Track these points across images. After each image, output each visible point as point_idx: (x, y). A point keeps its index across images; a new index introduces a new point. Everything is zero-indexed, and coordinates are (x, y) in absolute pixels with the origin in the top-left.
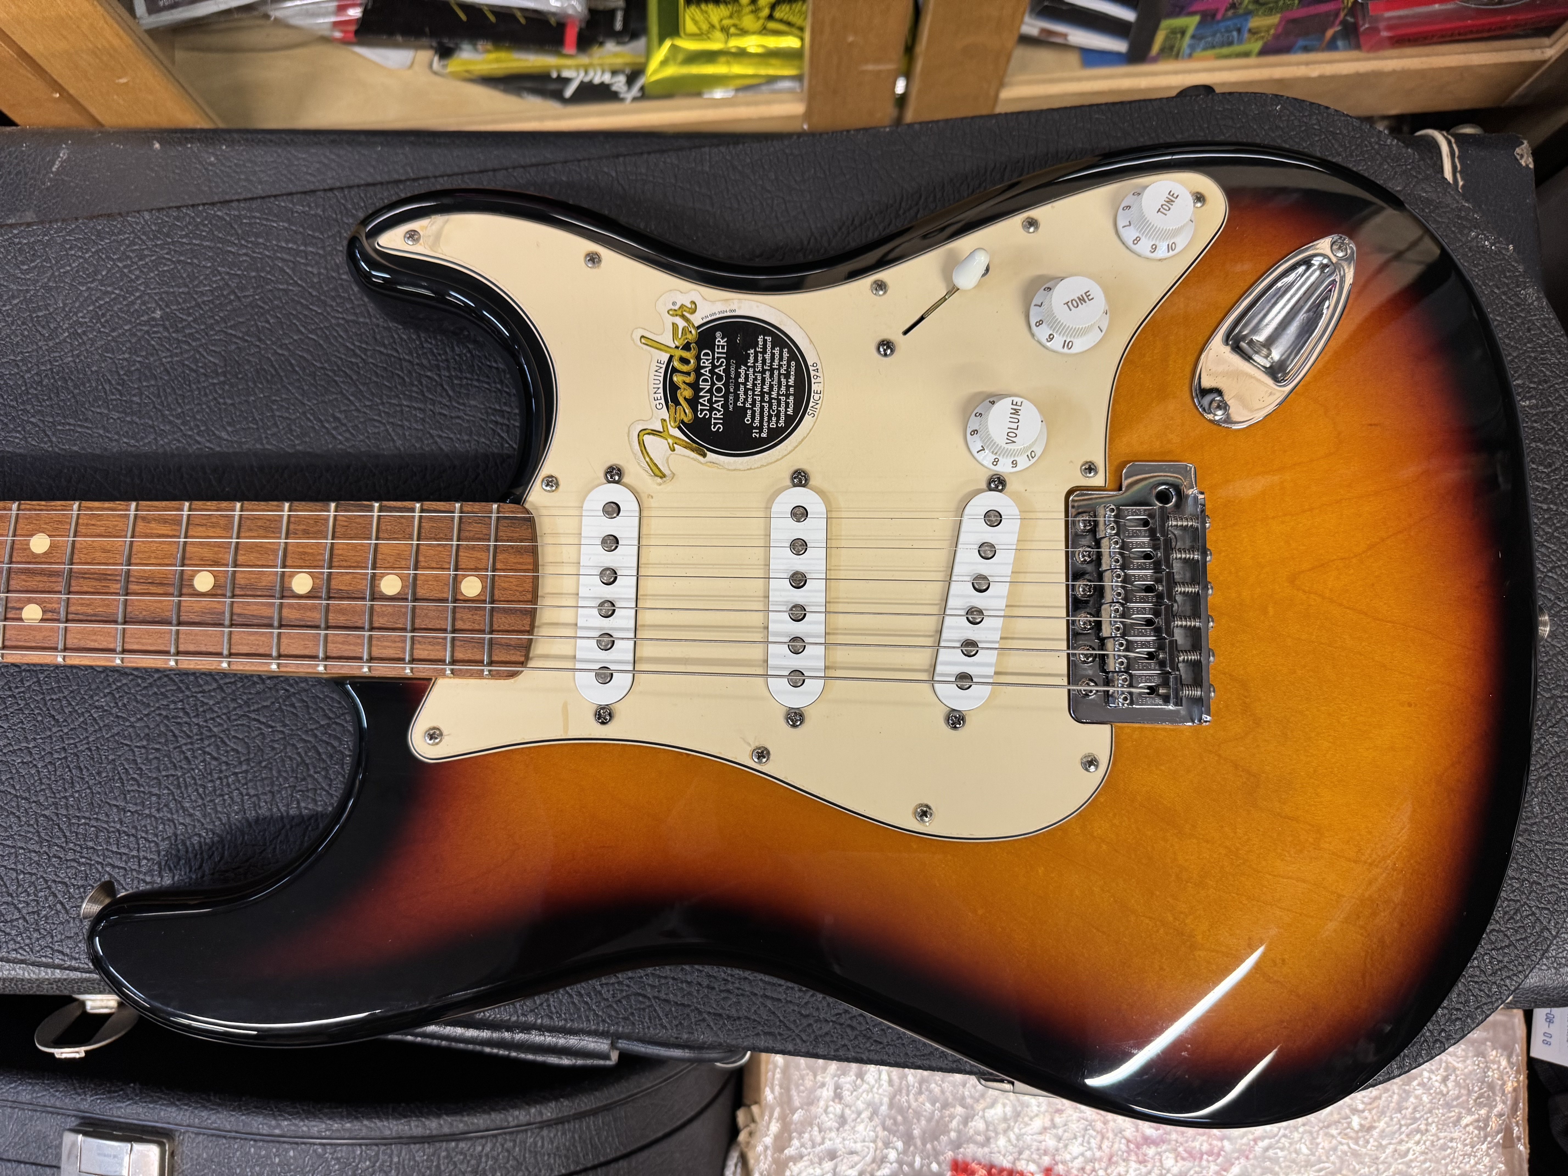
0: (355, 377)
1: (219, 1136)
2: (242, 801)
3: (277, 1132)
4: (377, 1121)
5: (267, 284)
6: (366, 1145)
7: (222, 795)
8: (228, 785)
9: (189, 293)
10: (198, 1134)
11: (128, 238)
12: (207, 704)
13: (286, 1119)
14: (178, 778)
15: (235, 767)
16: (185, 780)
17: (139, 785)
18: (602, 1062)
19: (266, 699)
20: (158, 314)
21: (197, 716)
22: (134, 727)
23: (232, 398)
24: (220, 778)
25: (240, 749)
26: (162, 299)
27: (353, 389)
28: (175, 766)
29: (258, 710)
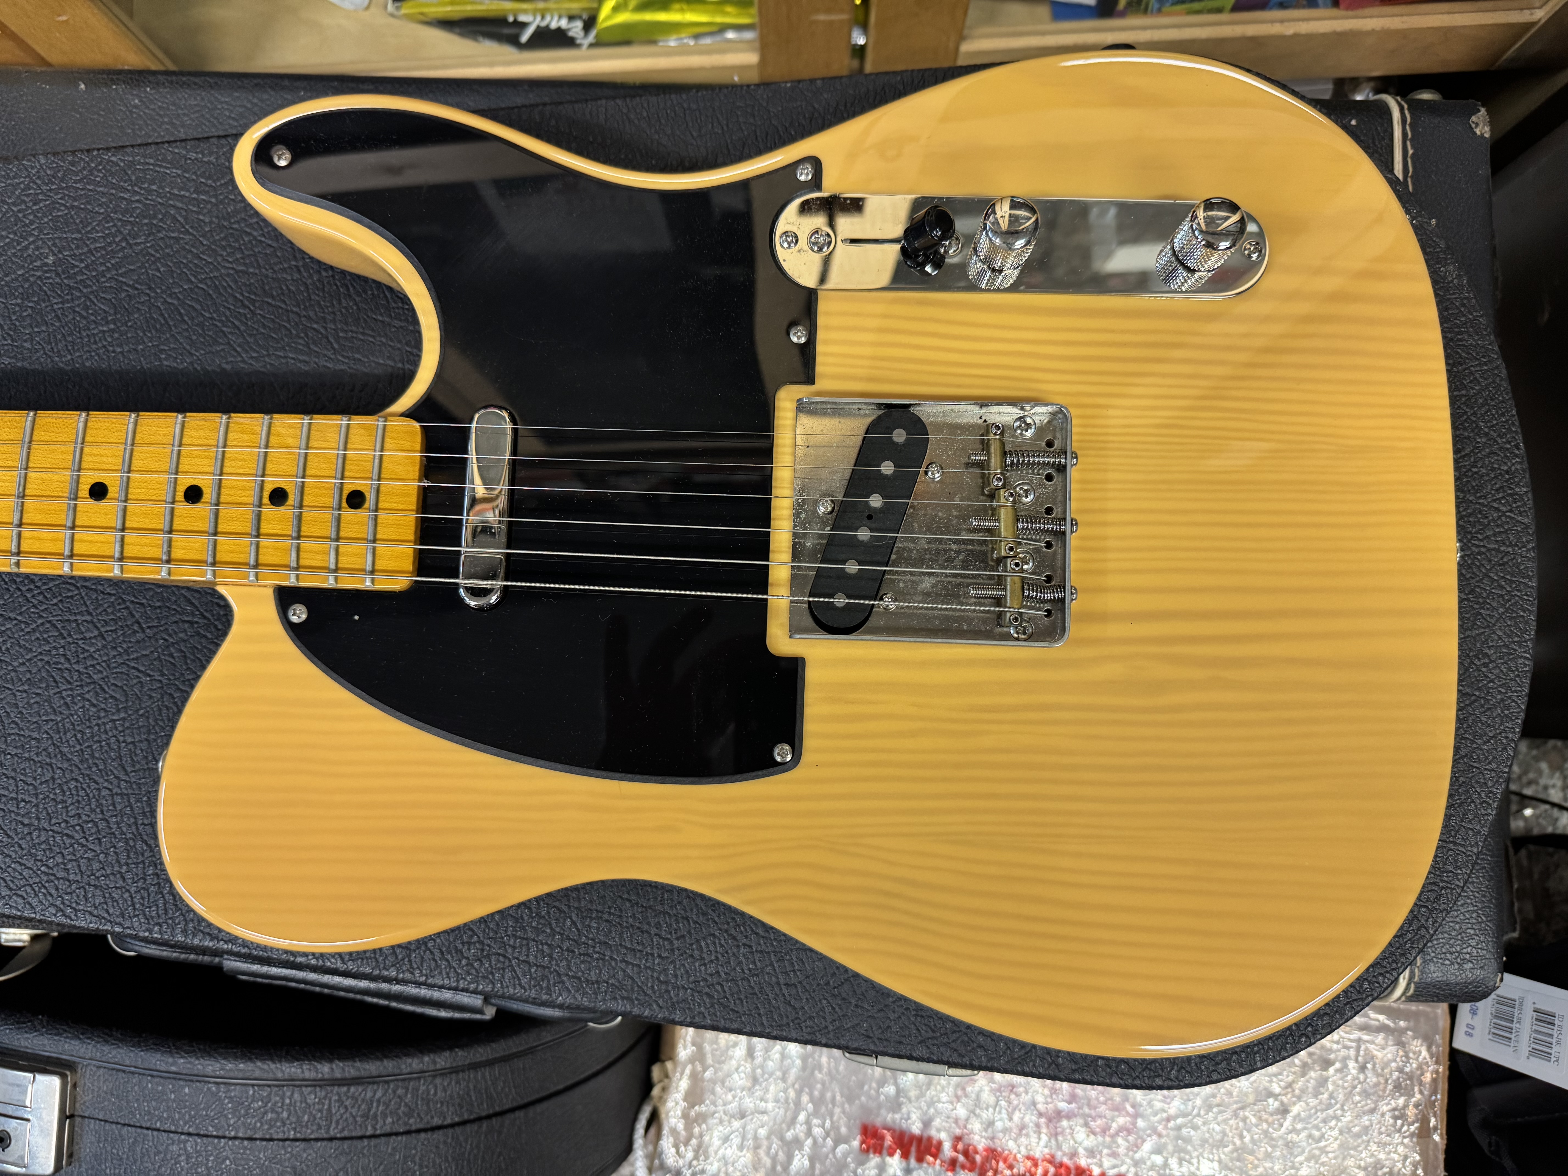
0: (242, 328)
1: (118, 1070)
2: (119, 747)
3: (173, 1069)
4: (270, 1063)
5: (159, 232)
6: (259, 1086)
7: (100, 742)
8: (106, 732)
9: (81, 239)
10: (99, 1067)
11: (23, 182)
12: (88, 651)
13: (182, 1057)
14: (57, 723)
15: (113, 714)
16: (63, 725)
17: (20, 729)
18: (478, 1016)
19: (145, 648)
20: (51, 260)
21: (78, 662)
22: (16, 671)
23: (120, 346)
24: (98, 725)
25: (118, 696)
26: (54, 245)
27: (240, 340)
28: (54, 710)
29: (137, 659)
